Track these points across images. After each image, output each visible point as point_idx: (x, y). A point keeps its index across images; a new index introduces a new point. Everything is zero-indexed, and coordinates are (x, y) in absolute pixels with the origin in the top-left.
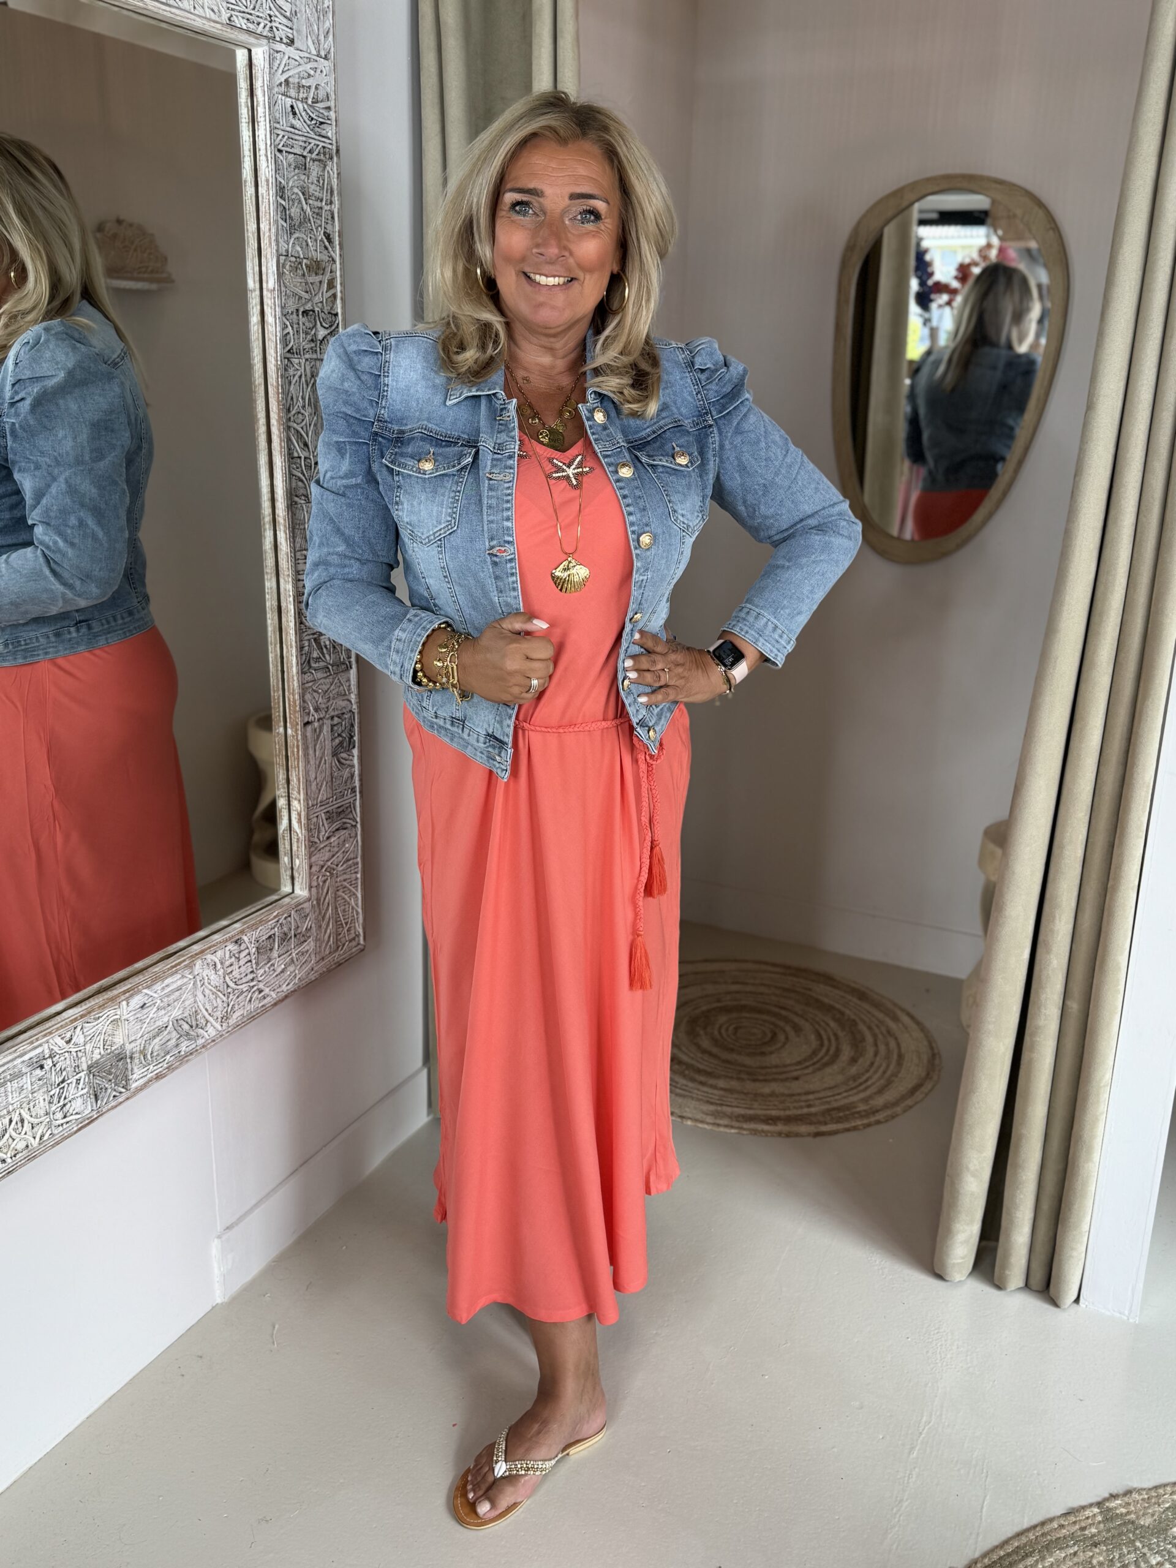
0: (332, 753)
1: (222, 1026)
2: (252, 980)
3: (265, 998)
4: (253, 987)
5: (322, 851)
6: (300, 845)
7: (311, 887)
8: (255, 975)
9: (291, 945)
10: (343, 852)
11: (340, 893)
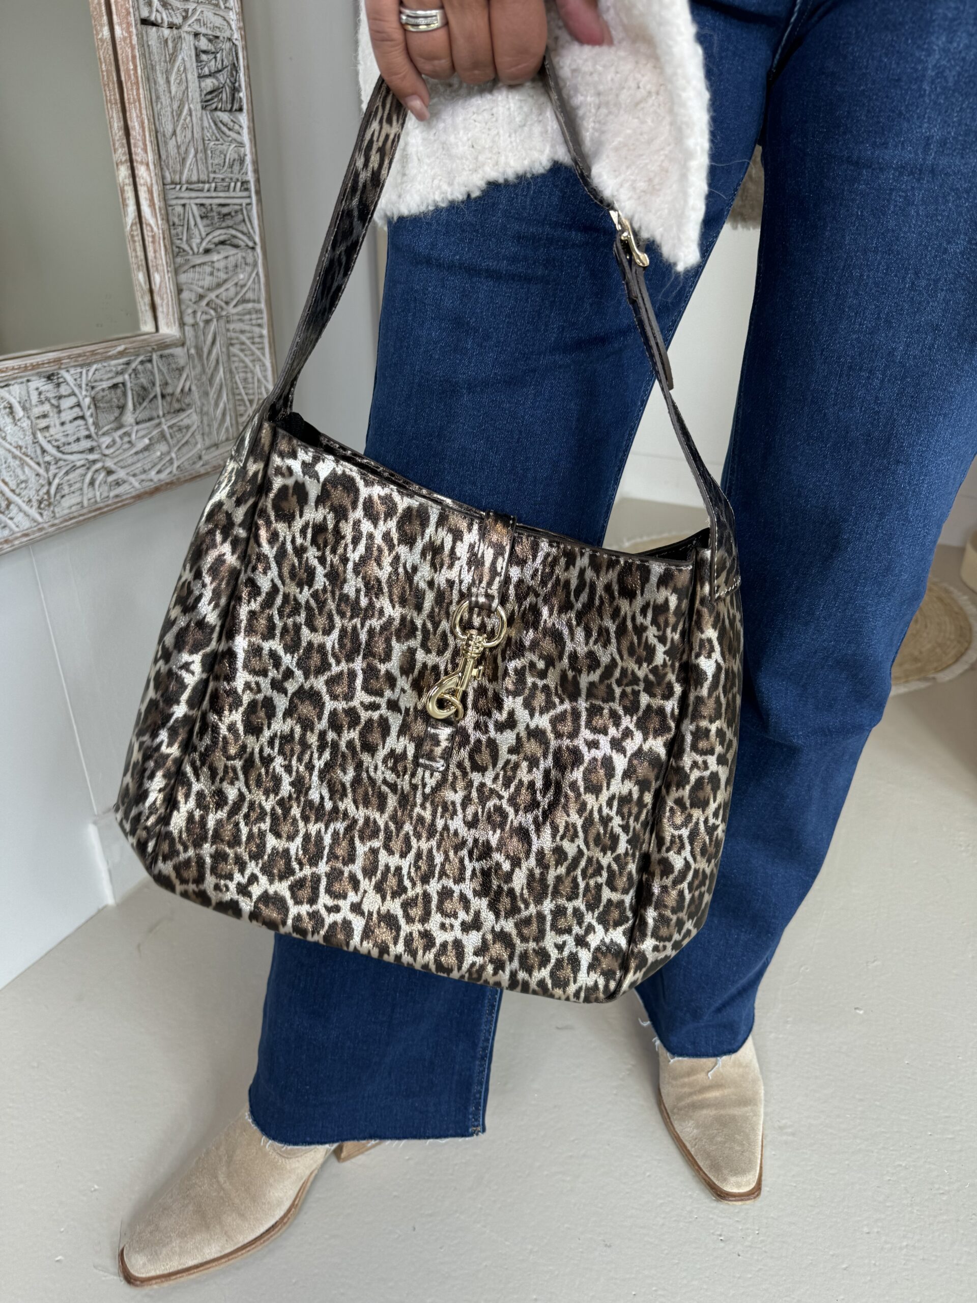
0: (201, 102)
1: (41, 514)
2: (91, 450)
3: (118, 484)
4: (94, 462)
5: (197, 269)
6: (157, 248)
7: (182, 324)
8: (94, 444)
9: (157, 408)
10: (236, 284)
11: (235, 350)
